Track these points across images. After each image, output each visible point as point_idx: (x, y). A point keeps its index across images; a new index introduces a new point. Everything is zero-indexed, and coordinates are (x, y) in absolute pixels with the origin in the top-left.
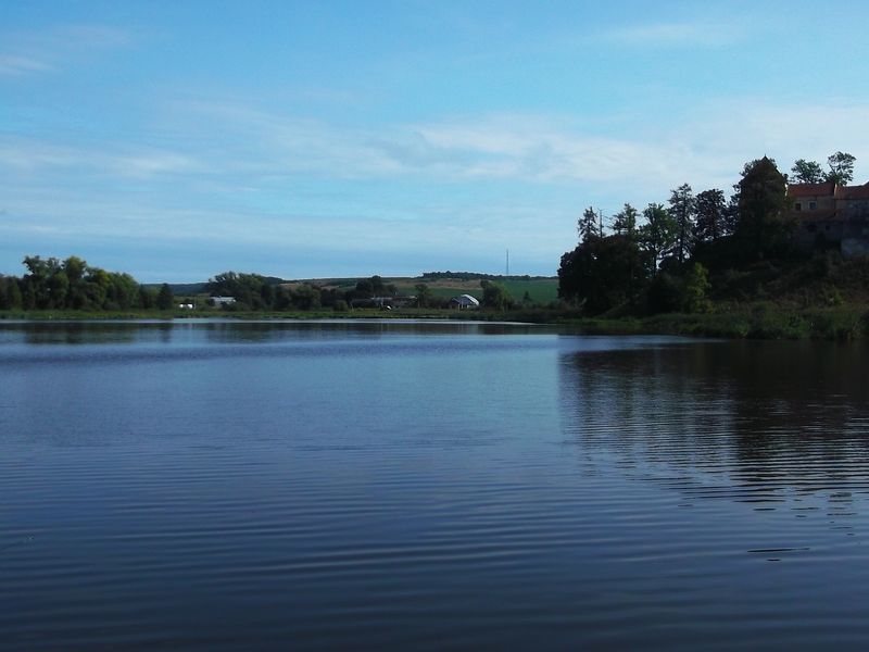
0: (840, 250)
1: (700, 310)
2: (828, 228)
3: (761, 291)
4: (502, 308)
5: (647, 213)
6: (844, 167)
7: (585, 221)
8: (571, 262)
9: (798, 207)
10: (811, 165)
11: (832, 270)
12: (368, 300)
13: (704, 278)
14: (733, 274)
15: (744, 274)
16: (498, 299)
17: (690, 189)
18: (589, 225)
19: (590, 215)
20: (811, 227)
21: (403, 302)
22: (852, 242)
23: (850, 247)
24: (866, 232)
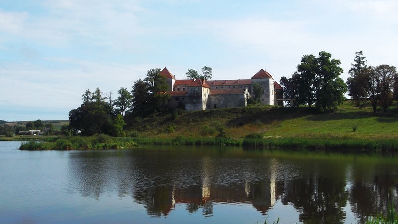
0: (184, 109)
1: (121, 135)
2: (183, 99)
3: (148, 127)
5: (120, 92)
6: (208, 73)
7: (86, 95)
8: (74, 114)
9: (178, 89)
10: (194, 71)
11: (177, 118)
12: (28, 132)
13: (123, 121)
14: (139, 120)
15: (145, 119)
18: (88, 97)
19: (88, 92)
20: (177, 98)
21: (43, 132)
22: (189, 105)
23: (189, 107)
24: (194, 100)
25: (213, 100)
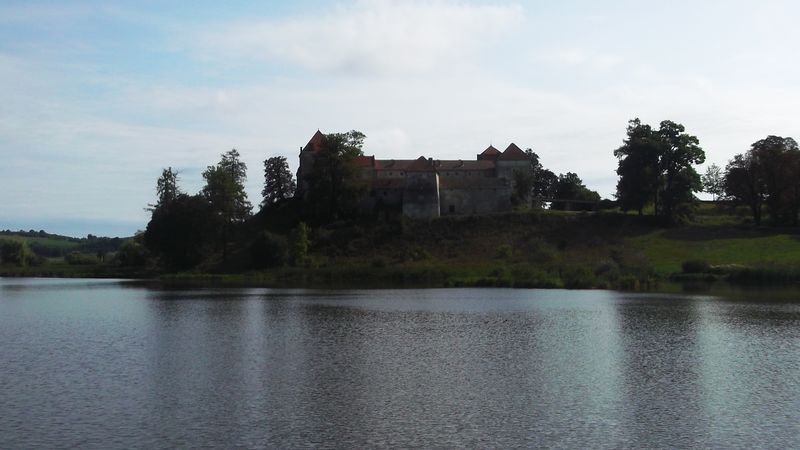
0: (404, 213)
1: (304, 264)
2: (385, 193)
3: (351, 247)
4: (24, 263)
5: (206, 175)
6: (357, 143)
7: (163, 181)
14: (324, 233)
16: (19, 257)
17: (238, 155)
18: (168, 184)
19: (168, 175)
22: (411, 206)
23: (409, 210)
24: (421, 197)
25: (448, 198)
